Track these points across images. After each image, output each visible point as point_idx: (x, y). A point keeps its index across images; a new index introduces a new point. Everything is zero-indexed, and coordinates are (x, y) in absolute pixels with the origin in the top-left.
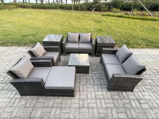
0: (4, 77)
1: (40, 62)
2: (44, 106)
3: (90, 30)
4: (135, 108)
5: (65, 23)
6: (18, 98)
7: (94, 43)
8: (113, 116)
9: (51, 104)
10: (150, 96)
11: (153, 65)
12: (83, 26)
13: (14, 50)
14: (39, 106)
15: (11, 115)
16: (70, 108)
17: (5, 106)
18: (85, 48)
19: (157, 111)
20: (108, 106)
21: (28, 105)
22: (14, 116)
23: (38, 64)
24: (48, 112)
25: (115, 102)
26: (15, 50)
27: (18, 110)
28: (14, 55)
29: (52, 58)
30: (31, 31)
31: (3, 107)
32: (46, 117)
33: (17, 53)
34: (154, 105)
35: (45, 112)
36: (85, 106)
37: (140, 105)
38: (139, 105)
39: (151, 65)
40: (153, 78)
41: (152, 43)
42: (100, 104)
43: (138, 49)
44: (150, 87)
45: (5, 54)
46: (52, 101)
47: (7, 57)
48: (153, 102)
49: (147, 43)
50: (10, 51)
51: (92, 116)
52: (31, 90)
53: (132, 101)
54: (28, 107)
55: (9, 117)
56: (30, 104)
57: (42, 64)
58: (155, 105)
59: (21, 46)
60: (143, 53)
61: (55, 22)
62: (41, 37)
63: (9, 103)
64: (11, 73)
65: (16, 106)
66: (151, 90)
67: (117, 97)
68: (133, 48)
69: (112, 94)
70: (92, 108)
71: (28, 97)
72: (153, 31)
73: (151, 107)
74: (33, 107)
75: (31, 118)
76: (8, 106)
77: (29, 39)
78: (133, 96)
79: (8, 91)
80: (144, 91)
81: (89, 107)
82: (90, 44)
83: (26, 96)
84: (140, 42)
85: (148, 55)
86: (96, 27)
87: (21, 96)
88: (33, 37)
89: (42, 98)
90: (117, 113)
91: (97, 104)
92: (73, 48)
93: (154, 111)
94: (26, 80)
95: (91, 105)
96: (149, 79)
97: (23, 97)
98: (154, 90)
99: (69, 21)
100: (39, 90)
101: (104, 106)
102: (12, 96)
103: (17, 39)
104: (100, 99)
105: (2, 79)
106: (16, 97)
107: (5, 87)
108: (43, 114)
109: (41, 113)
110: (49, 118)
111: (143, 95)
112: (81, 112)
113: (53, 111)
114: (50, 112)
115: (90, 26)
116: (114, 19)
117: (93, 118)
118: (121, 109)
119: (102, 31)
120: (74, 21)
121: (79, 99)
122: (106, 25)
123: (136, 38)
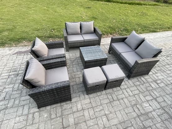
2: (73, 111)
3: (82, 18)
4: (156, 89)
5: (48, 10)
6: (36, 112)
8: (142, 100)
9: (79, 107)
10: (162, 75)
12: (72, 13)
14: (67, 113)
16: (101, 105)
17: (24, 126)
20: (134, 93)
21: (53, 116)
24: (81, 116)
25: (139, 88)
30: (3, 24)
32: (81, 121)
35: (78, 117)
36: (115, 99)
38: (157, 85)
42: (127, 94)
44: (159, 68)
46: (80, 104)
48: (166, 80)
49: (142, 28)
51: (125, 105)
52: (54, 98)
53: (151, 83)
54: (54, 118)
56: (56, 114)
58: (168, 82)
63: (27, 120)
65: (39, 121)
66: (161, 70)
67: (138, 83)
69: (133, 82)
70: (122, 99)
71: (48, 108)
72: (142, 16)
73: (166, 84)
74: (62, 116)
75: (65, 128)
76: (27, 125)
77: (4, 36)
78: (150, 79)
79: (16, 108)
80: (157, 73)
81: (119, 99)
83: (45, 107)
87: (38, 109)
88: (10, 33)
89: (66, 104)
90: (144, 97)
91: (124, 95)
93: (169, 87)
95: (120, 97)
97: (41, 109)
98: (163, 70)
99: (52, 8)
100: (64, 95)
101: (131, 94)
102: (26, 112)
104: (125, 89)
106: (32, 111)
107: (8, 104)
108: (76, 119)
109: (74, 119)
110: (85, 121)
111: (157, 76)
112: (114, 105)
113: (86, 113)
114: (83, 116)
115: (80, 14)
116: (103, 4)
117: (127, 107)
118: (146, 93)
119: (96, 19)
120: (58, 8)
121: (107, 94)
122: (97, 12)
123: (131, 24)
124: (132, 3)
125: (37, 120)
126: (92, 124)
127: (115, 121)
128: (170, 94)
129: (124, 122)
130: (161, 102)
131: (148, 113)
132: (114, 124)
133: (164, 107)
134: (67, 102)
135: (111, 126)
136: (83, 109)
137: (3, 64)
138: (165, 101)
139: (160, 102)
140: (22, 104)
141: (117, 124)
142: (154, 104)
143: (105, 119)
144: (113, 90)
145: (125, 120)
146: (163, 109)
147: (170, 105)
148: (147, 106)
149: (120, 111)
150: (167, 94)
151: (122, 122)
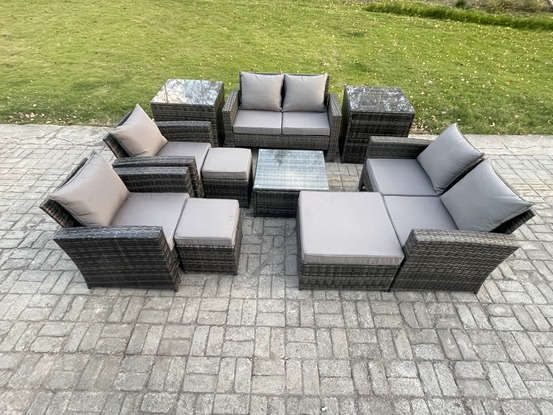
0: (25, 229)
1: (149, 176)
2: (170, 319)
3: (322, 64)
4: (472, 330)
5: (228, 37)
6: (82, 295)
7: (336, 110)
8: (396, 351)
9: (191, 313)
10: (527, 292)
11: (545, 192)
12: (297, 48)
13: (51, 135)
14: (150, 320)
15: (64, 345)
16: (254, 326)
17: (42, 318)
18: (306, 130)
19: (544, 339)
20: (382, 322)
21: (114, 317)
22: (72, 346)
23: (142, 184)
24: (181, 339)
25: (407, 312)
26: (54, 137)
27: (84, 330)
28: (50, 154)
29: (191, 161)
30: (104, 68)
31: (35, 322)
32: (176, 353)
33: (62, 149)
34: (536, 322)
35: (174, 339)
36: (304, 321)
37: (489, 320)
38: (485, 320)
39: (539, 192)
40: (542, 237)
41: (548, 114)
42: (354, 317)
43: (498, 138)
44: (527, 266)
45: (20, 151)
46: (196, 306)
47: (27, 160)
48: (535, 312)
49: (529, 116)
50: (35, 141)
51: (330, 351)
52: (123, 267)
53: (462, 308)
54: (115, 323)
55: (57, 350)
56: (123, 315)
57: (157, 183)
58: (541, 323)
59: (72, 121)
60: (515, 151)
61: (191, 35)
62: (142, 92)
63: (53, 308)
64: (56, 208)
65: (78, 318)
66: (530, 274)
68: (478, 131)
70: (330, 329)
71: (114, 293)
73: (526, 326)
74: (133, 324)
75: (130, 355)
76: (51, 318)
77: (97, 97)
79: (45, 274)
80: (505, 278)
81: (319, 325)
82: (324, 115)
83: (105, 290)
84: (506, 109)
85: (530, 158)
86: (343, 56)
87: (90, 288)
88: (113, 91)
89: (160, 296)
90: (411, 343)
91: (344, 318)
92: (261, 129)
93: (534, 340)
94: (105, 234)
95: (326, 320)
96: (527, 240)
97: (98, 291)
98: (542, 275)
99: (243, 32)
100: (149, 266)
101: (368, 321)
102: (59, 289)
103: (56, 96)
104: (356, 301)
105: (20, 235)
106: (73, 291)
107: (33, 260)
108: (166, 344)
109: (161, 341)
110: (186, 357)
111: (502, 291)
112: (293, 339)
113: (200, 336)
114: (188, 339)
115: (321, 52)
116: (411, 24)
117: (333, 357)
118: (424, 333)
119: (365, 71)
120: (261, 32)
121: (286, 300)
122: (379, 48)
123: (490, 99)
124: (529, 23)
125: (73, 315)
126: (201, 370)
127: (274, 386)
128: (523, 364)
129: (299, 398)
130: (469, 379)
131: (397, 398)
132: (266, 391)
133: (474, 398)
134: (164, 293)
135: (252, 394)
136: (197, 323)
137: (65, 166)
138: (488, 379)
139: (464, 379)
140: (60, 268)
141: (273, 395)
142: (434, 378)
143: (244, 368)
144: (312, 296)
145: (308, 392)
146: (464, 402)
147: (503, 400)
148: (405, 374)
149: (302, 360)
150: (510, 361)
151: (294, 396)
